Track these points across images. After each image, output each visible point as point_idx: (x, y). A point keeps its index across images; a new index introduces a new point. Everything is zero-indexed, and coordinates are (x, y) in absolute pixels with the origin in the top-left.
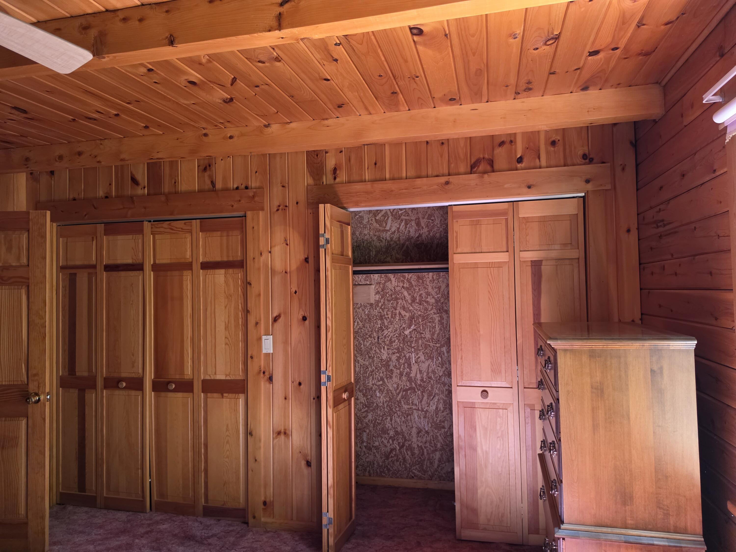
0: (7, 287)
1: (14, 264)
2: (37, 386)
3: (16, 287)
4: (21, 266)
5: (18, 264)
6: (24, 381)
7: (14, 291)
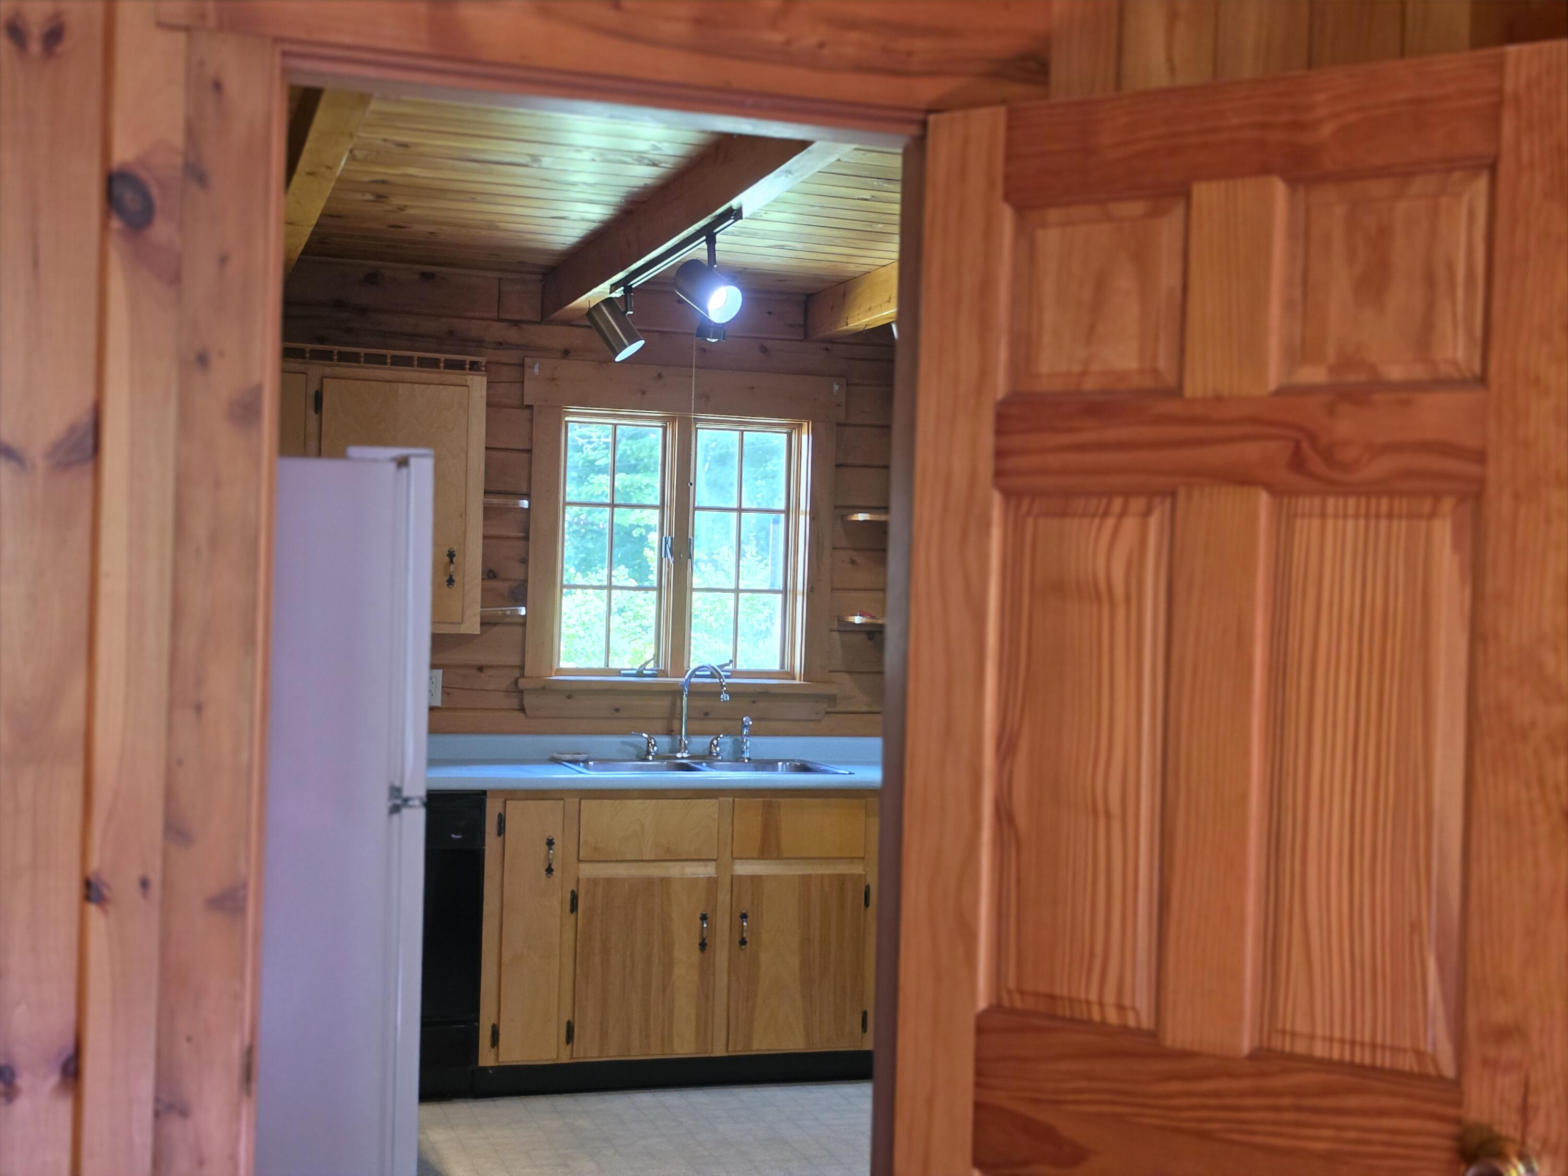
0: (1352, 501)
1: (1395, 373)
2: (1516, 1098)
3: (1402, 505)
4: (1439, 383)
5: (1419, 372)
6: (1435, 1061)
7: (1389, 528)
